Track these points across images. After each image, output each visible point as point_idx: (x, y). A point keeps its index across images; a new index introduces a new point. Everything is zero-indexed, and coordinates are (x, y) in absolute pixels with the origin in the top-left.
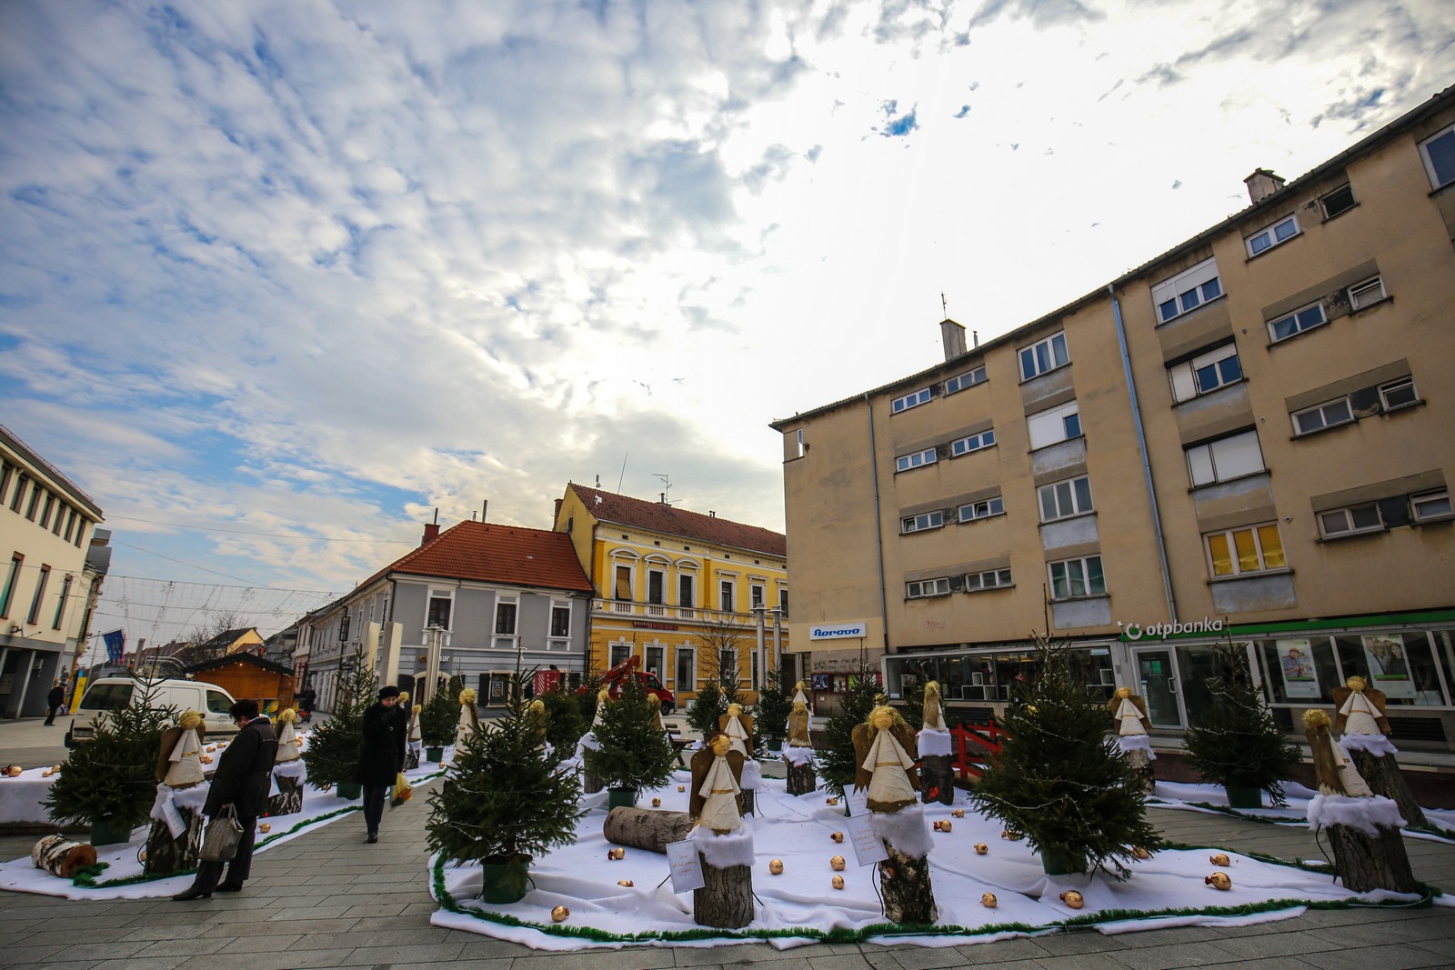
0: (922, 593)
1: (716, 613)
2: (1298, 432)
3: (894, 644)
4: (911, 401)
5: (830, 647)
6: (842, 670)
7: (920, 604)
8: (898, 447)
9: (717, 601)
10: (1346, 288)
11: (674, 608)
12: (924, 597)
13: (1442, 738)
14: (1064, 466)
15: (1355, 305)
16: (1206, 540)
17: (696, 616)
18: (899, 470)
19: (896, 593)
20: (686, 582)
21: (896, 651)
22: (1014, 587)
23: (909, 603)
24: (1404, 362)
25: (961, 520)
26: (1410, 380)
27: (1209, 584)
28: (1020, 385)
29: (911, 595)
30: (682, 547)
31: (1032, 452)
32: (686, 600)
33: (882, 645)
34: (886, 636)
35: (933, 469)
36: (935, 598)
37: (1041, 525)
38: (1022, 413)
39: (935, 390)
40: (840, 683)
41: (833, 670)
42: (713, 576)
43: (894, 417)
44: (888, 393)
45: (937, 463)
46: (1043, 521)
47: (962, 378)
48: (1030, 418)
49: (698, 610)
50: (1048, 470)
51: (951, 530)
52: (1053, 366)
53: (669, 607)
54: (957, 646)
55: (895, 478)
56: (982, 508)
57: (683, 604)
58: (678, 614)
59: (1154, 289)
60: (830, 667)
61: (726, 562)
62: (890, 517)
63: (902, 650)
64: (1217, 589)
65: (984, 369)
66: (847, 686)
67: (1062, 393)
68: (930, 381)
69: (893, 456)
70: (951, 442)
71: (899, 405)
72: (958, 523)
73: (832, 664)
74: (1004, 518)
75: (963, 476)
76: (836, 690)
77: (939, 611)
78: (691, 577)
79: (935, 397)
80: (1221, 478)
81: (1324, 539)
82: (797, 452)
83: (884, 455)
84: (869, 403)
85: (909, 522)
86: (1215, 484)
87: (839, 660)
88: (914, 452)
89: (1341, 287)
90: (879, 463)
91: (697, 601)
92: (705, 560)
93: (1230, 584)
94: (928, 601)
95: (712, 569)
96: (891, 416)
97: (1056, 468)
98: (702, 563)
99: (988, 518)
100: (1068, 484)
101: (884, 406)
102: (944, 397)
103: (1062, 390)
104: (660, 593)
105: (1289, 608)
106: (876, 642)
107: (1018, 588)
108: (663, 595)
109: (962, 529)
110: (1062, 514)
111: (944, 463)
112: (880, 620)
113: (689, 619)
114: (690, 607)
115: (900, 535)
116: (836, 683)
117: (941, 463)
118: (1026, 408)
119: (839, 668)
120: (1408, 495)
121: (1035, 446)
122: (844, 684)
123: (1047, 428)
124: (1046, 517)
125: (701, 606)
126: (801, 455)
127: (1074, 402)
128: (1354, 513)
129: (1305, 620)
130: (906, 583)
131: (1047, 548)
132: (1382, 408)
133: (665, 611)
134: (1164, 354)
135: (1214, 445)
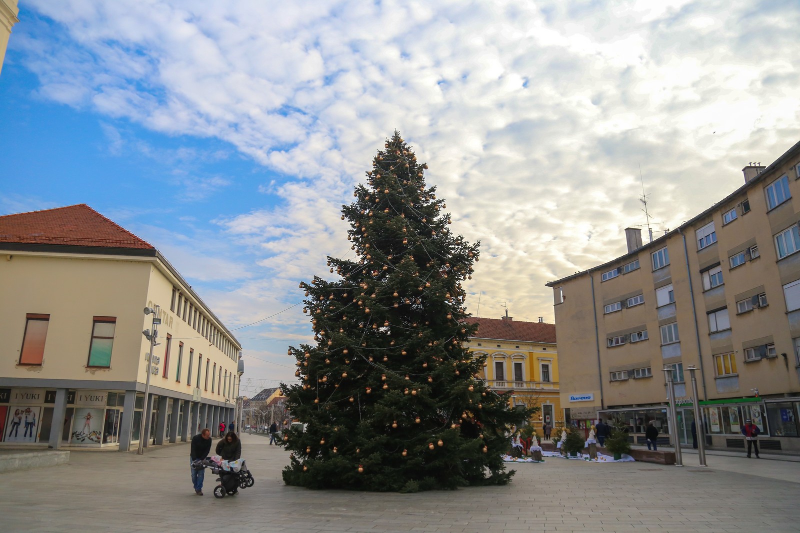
0: (617, 378)
1: (539, 383)
2: (740, 312)
3: (606, 404)
4: (610, 274)
5: (578, 406)
6: (584, 418)
7: (616, 384)
8: (605, 300)
9: (539, 376)
10: (749, 248)
11: (512, 382)
12: (618, 381)
13: (780, 449)
14: (669, 317)
15: (753, 257)
16: (715, 358)
17: (525, 386)
18: (606, 313)
19: (606, 378)
20: (518, 367)
21: (606, 408)
22: (652, 377)
23: (612, 383)
24: (763, 287)
25: (632, 341)
26: (765, 295)
27: (715, 379)
28: (652, 272)
29: (613, 379)
30: (514, 346)
31: (658, 308)
32: (519, 377)
33: (600, 405)
34: (602, 400)
35: (619, 314)
36: (623, 381)
37: (662, 346)
38: (653, 287)
39: (619, 270)
40: (583, 425)
41: (580, 418)
42: (535, 362)
43: (603, 283)
44: (599, 270)
45: (621, 310)
46: (663, 344)
47: (631, 265)
48: (657, 290)
49: (526, 383)
50: (664, 318)
51: (628, 346)
52: (665, 265)
53: (508, 382)
54: (631, 406)
55: (604, 317)
56: (640, 335)
57: (516, 380)
58: (514, 386)
59: (697, 231)
60: (579, 416)
61: (544, 352)
62: (603, 338)
63: (610, 407)
64: (718, 381)
65: (638, 261)
66: (586, 426)
67: (667, 279)
68: (617, 265)
69: (603, 305)
70: (627, 299)
71: (605, 277)
72: (631, 343)
73: (579, 415)
74: (648, 341)
75: (631, 318)
76: (581, 428)
77: (624, 388)
78: (521, 364)
79: (619, 274)
80: (719, 329)
81: (747, 361)
82: (561, 300)
83: (599, 305)
84: (590, 275)
85: (611, 341)
86: (717, 332)
87: (583, 413)
88: (612, 303)
89: (748, 247)
90: (597, 309)
91: (526, 376)
92: (529, 352)
93: (721, 380)
94: (619, 382)
95: (535, 357)
96: (601, 283)
97: (666, 318)
98: (528, 355)
99: (642, 341)
100: (671, 326)
101: (598, 277)
102: (623, 275)
103: (667, 278)
104: (502, 374)
105: (737, 392)
106: (598, 404)
107: (654, 377)
108: (504, 375)
109: (632, 346)
110: (670, 341)
111: (624, 310)
112: (599, 392)
113: (521, 388)
114: (522, 381)
115: (608, 347)
116: (581, 424)
117: (623, 310)
118: (655, 285)
119: (583, 417)
120: (766, 345)
121: (659, 305)
122: (584, 425)
123: (663, 297)
124: (664, 343)
125: (529, 380)
126: (562, 301)
127: (671, 285)
128: (755, 350)
129: (742, 397)
130: (610, 373)
131: (664, 358)
132: (759, 305)
133: (506, 384)
134: (700, 266)
135: (716, 313)
